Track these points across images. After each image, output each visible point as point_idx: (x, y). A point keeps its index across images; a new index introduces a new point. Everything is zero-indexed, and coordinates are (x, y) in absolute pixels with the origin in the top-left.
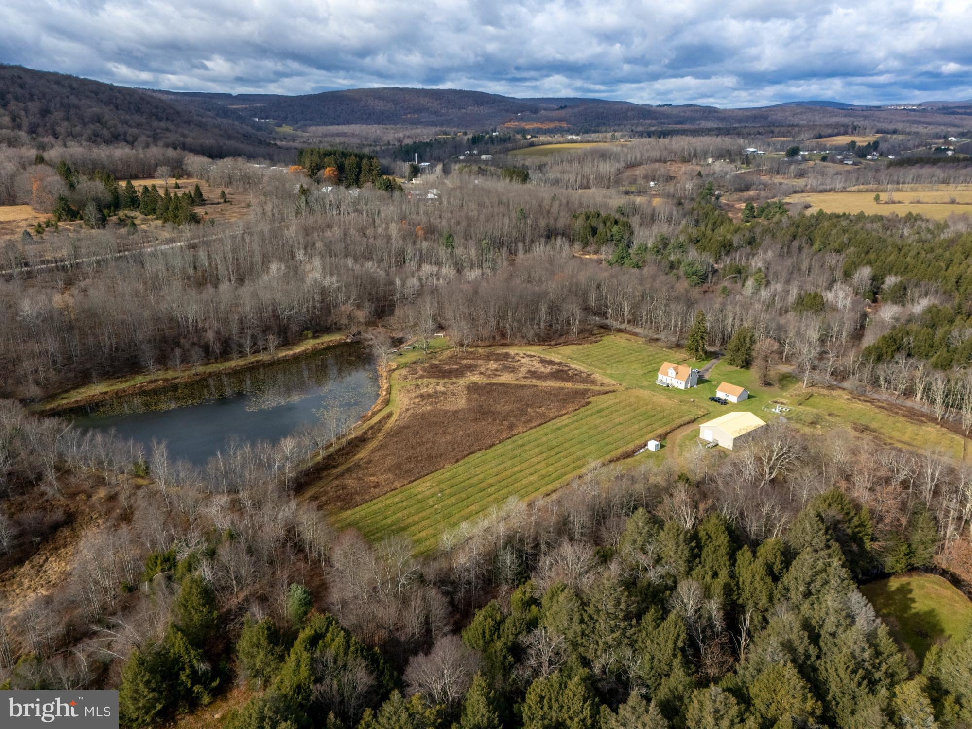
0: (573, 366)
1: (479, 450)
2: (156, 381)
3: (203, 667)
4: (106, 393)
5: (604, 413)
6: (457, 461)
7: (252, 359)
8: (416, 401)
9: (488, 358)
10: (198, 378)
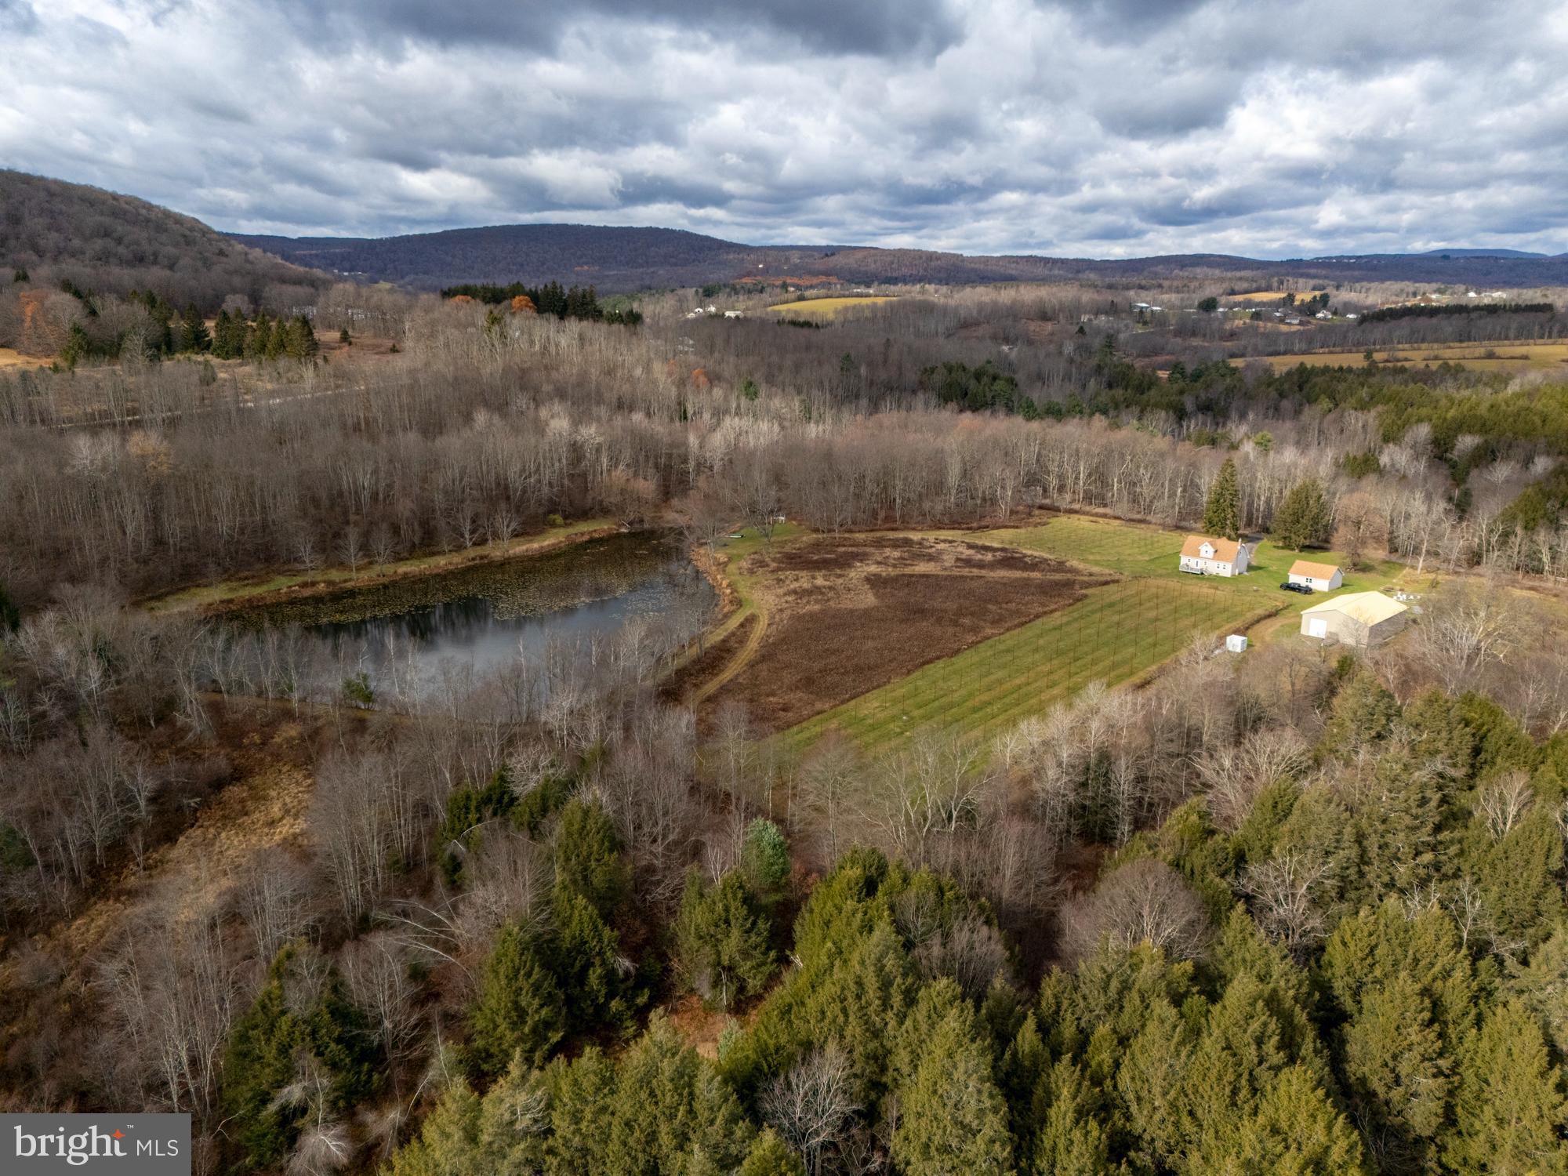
0: (1029, 552)
1: (938, 658)
2: (313, 584)
3: (624, 964)
4: (231, 601)
5: (1117, 608)
6: (909, 673)
7: (472, 552)
8: (790, 599)
9: (879, 544)
10: (386, 580)
